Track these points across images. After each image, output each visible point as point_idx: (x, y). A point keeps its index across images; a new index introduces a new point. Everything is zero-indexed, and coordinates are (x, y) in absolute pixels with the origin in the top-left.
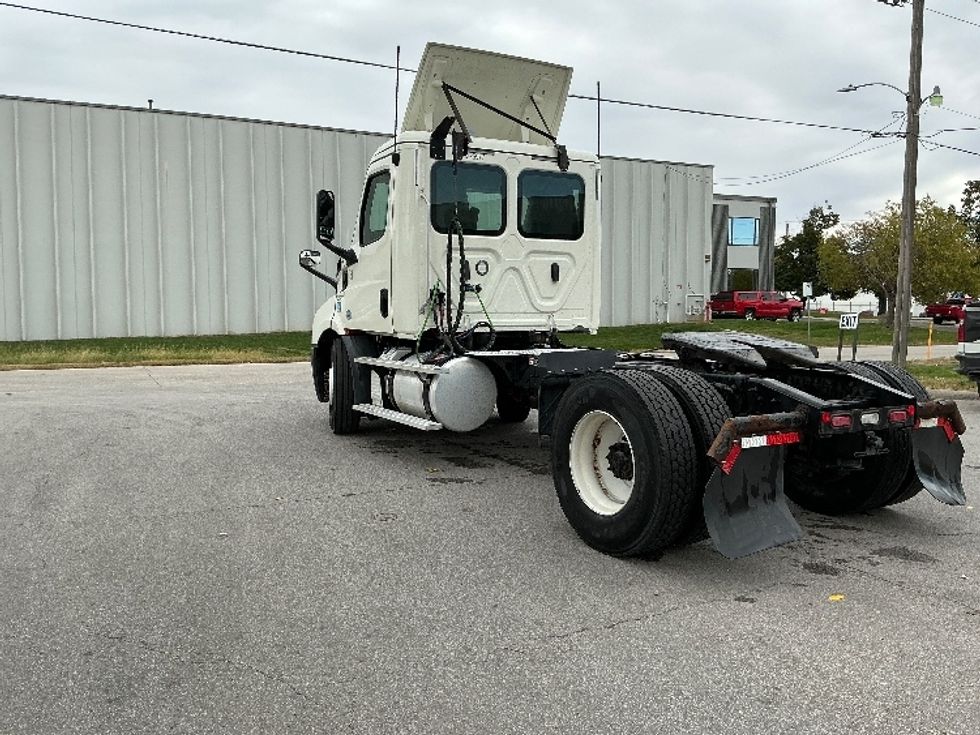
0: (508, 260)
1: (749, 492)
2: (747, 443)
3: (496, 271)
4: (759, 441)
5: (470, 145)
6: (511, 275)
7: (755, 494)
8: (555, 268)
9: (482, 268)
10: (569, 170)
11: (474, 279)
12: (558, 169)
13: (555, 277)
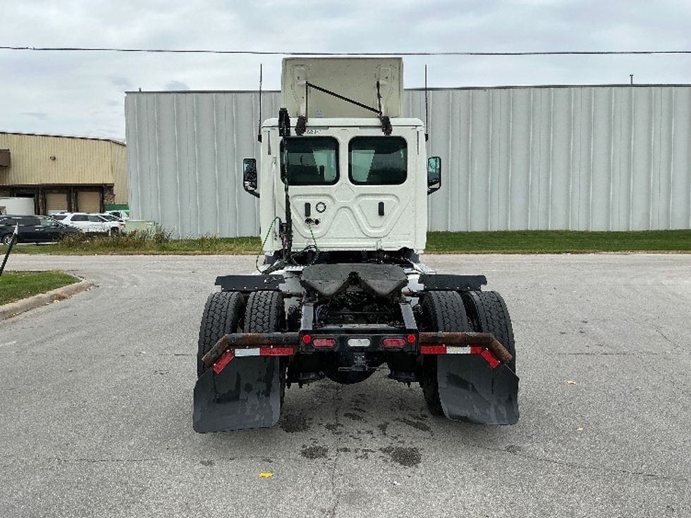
0: (341, 202)
1: (242, 387)
2: (240, 352)
3: (331, 211)
4: (251, 352)
5: (307, 124)
6: (345, 212)
7: (249, 388)
8: (381, 205)
9: (321, 208)
10: (393, 134)
11: (314, 215)
12: (383, 134)
13: (381, 213)
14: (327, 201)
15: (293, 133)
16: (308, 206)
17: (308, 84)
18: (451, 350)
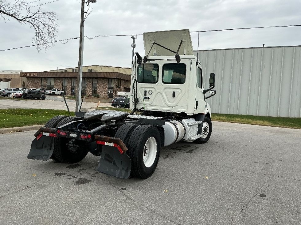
0: (158, 90)
1: (44, 146)
2: (44, 134)
3: (154, 93)
4: (47, 134)
5: (148, 59)
6: (159, 95)
7: (45, 147)
8: (174, 93)
9: (150, 92)
10: (181, 62)
11: (148, 96)
12: (176, 62)
13: (174, 96)
14: (153, 90)
15: (143, 62)
16: (146, 92)
17: (154, 43)
18: (107, 144)
